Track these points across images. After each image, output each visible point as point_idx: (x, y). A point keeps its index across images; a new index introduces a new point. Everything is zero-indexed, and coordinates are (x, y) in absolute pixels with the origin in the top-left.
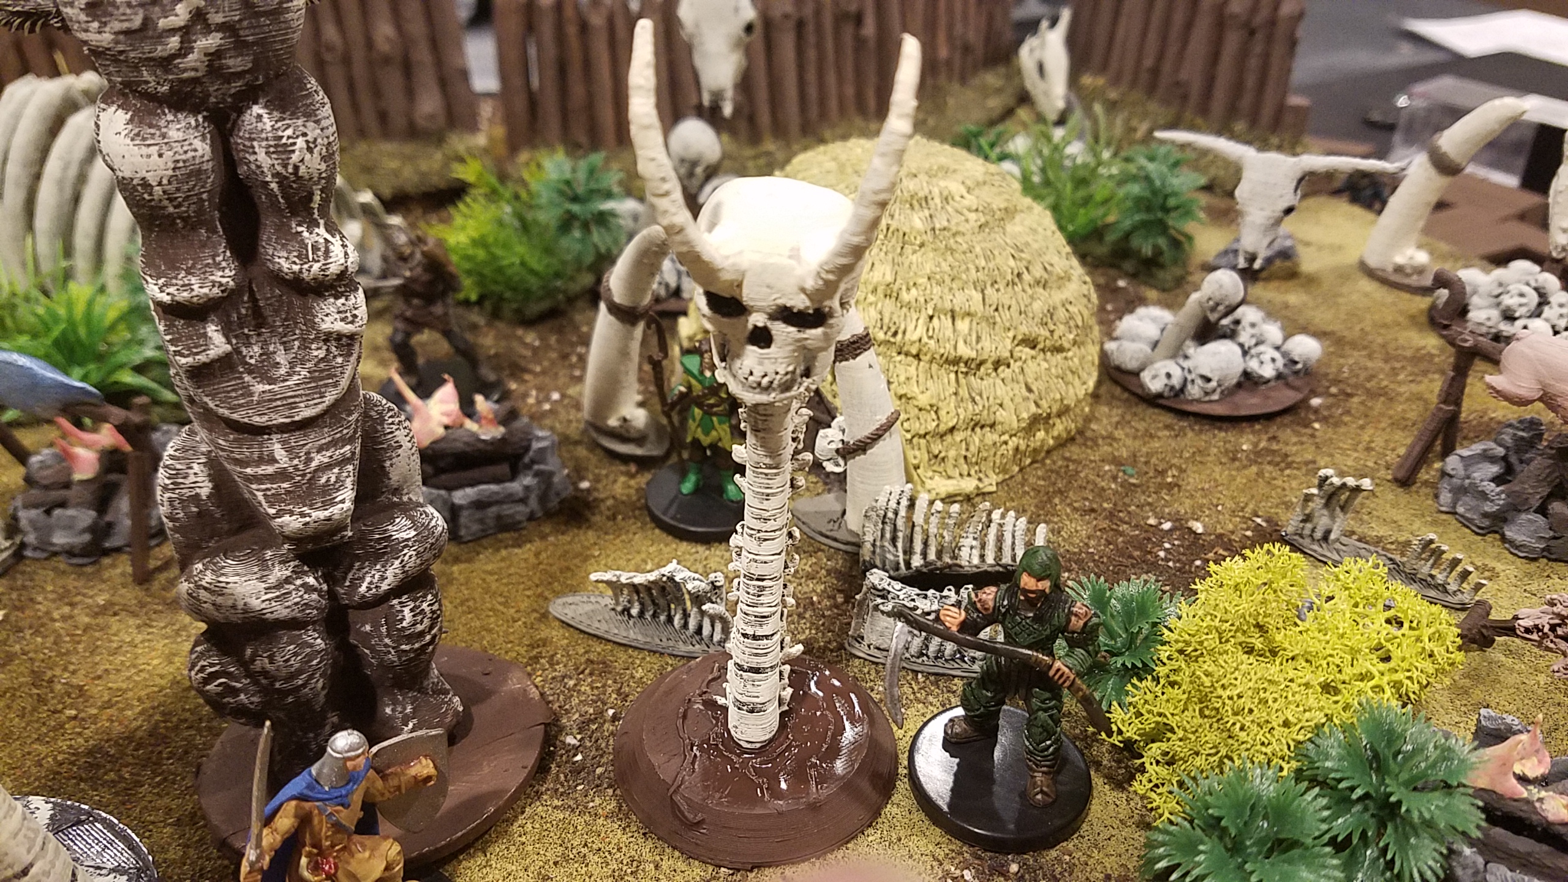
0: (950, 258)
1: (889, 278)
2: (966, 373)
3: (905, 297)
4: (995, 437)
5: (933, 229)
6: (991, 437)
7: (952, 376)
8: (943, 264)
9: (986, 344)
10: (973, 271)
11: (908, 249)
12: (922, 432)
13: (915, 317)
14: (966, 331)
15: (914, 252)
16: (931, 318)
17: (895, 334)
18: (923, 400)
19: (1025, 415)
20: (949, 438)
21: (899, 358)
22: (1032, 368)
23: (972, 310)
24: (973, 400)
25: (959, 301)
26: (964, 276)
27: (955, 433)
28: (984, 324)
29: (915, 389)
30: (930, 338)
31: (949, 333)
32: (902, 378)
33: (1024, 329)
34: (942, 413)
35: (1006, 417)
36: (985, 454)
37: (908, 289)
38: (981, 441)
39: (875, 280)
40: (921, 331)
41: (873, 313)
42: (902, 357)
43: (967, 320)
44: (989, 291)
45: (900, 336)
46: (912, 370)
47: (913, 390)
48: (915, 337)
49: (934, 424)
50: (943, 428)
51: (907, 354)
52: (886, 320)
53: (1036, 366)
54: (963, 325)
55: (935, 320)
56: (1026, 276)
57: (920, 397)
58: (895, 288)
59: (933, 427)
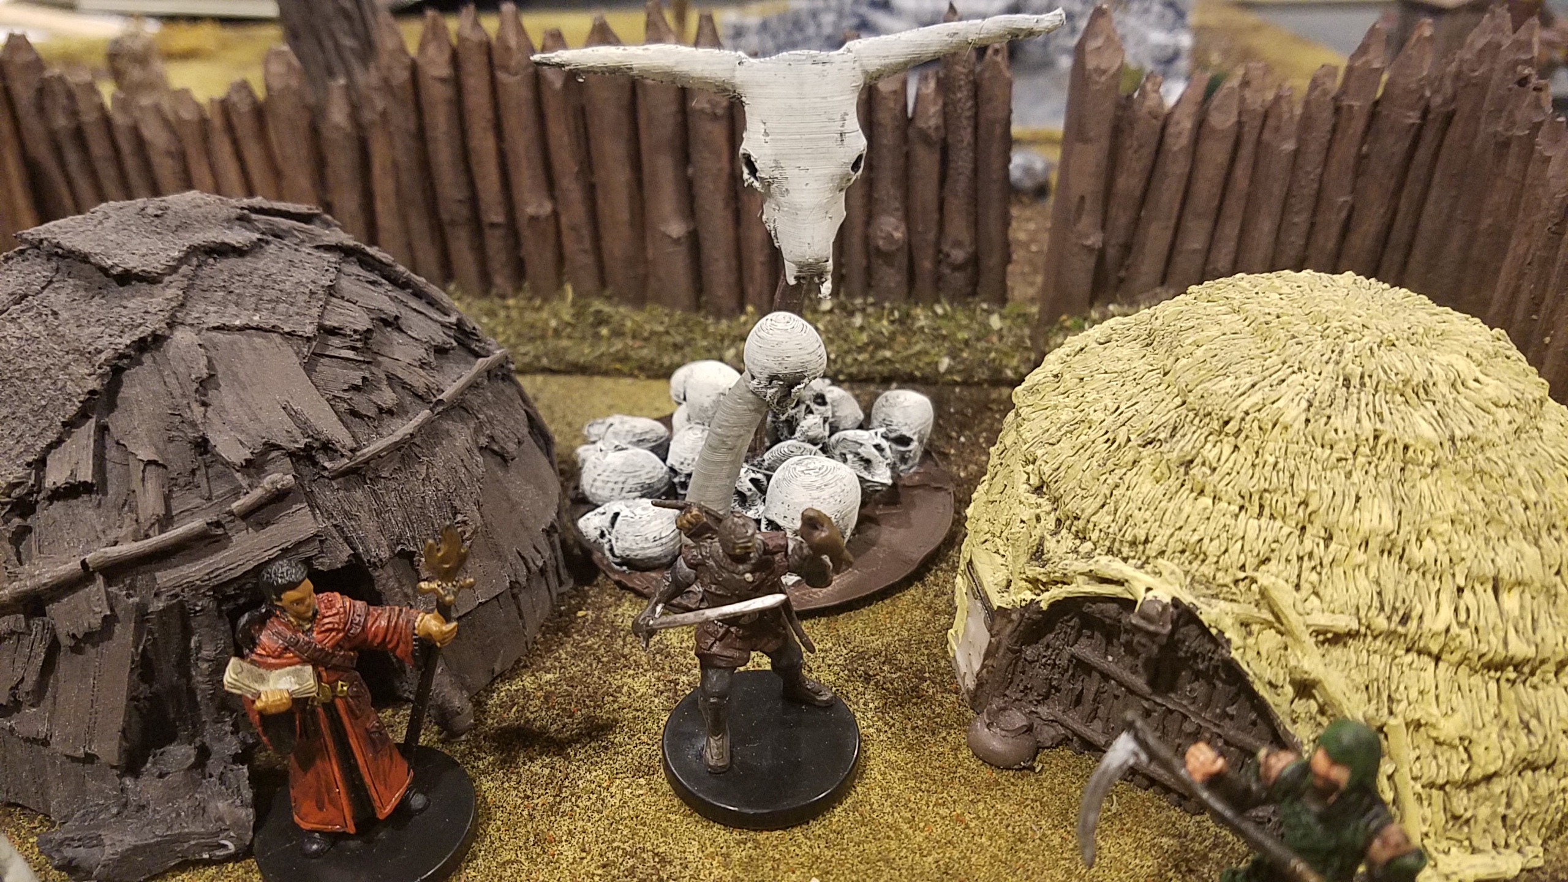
0: (1480, 488)
1: (1389, 523)
2: (1513, 682)
3: (1414, 551)
4: (1553, 783)
5: (1452, 439)
7: (1493, 686)
8: (1471, 496)
9: (1547, 633)
10: (1519, 509)
11: (1414, 472)
12: (1441, 781)
13: (1434, 588)
14: (1517, 613)
15: (1424, 476)
16: (1460, 590)
17: (1405, 620)
18: (1449, 729)
20: (1482, 789)
21: (1409, 658)
23: (1527, 575)
24: (1527, 726)
25: (1505, 559)
26: (1506, 518)
27: (1495, 780)
28: (1542, 598)
29: (1434, 710)
30: (1462, 625)
31: (1493, 616)
32: (1414, 694)
34: (1478, 751)
36: (1533, 811)
37: (1420, 541)
38: (1530, 790)
39: (1366, 526)
40: (1446, 612)
41: (1363, 583)
42: (1412, 657)
43: (1516, 591)
44: (1546, 541)
45: (1413, 625)
46: (1429, 679)
47: (1427, 711)
48: (1440, 626)
49: (1464, 768)
50: (1477, 773)
51: (1422, 653)
52: (1389, 596)
54: (1511, 601)
55: (1467, 594)
57: (1442, 722)
58: (1400, 542)
59: (1459, 772)
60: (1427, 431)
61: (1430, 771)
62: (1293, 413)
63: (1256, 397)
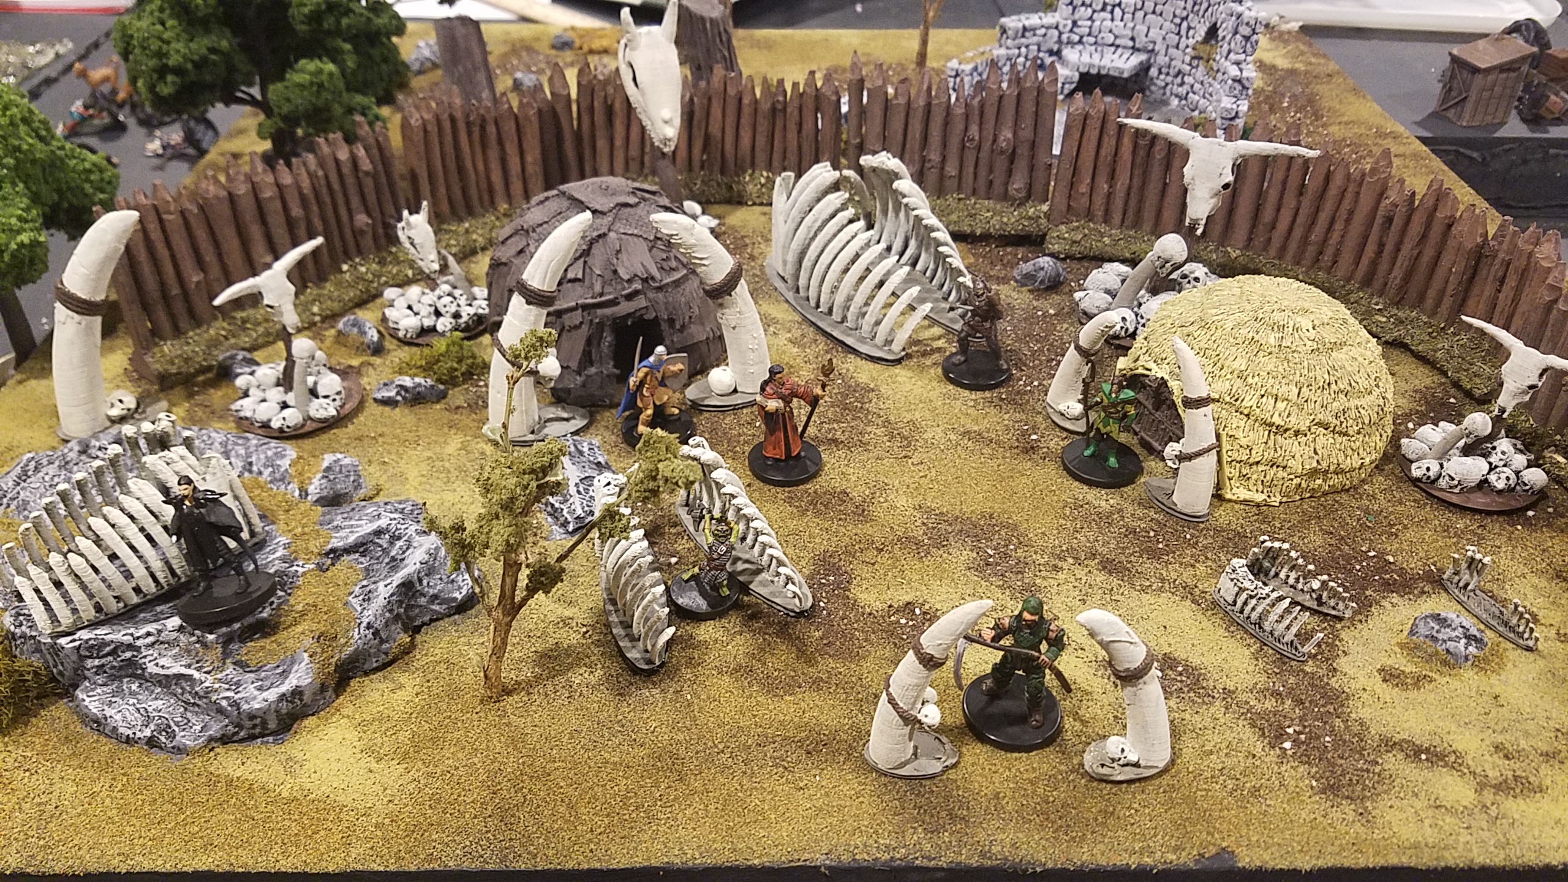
0: (1285, 365)
1: (1243, 368)
2: (1276, 433)
3: (1250, 380)
4: (1285, 474)
5: (1280, 346)
6: (1281, 474)
7: (1266, 433)
8: (1280, 367)
9: (1293, 419)
10: (1298, 375)
11: (1261, 354)
13: (1252, 393)
14: (1282, 409)
16: (1263, 396)
17: (1236, 400)
18: (1244, 442)
19: (1308, 467)
20: (1254, 467)
21: (1235, 414)
22: (1321, 441)
23: (1290, 398)
24: (1276, 450)
25: (1283, 391)
26: (1291, 377)
27: (1260, 465)
28: (1295, 408)
30: (1258, 407)
31: (1270, 407)
32: (1234, 426)
33: (1320, 416)
34: (1254, 452)
35: (1295, 465)
36: (1275, 482)
37: (1253, 376)
38: (1275, 474)
40: (1253, 402)
41: (1228, 385)
42: (1238, 414)
43: (1285, 403)
44: (1304, 389)
45: (1239, 402)
46: (1242, 423)
47: (1239, 434)
48: (1249, 405)
50: (1251, 461)
51: (1241, 413)
53: (1324, 440)
54: (1281, 405)
55: (1265, 398)
56: (1333, 386)
58: (1246, 374)
59: (1245, 458)
60: (1272, 341)
61: (1235, 455)
62: (1229, 325)
63: (1220, 317)
